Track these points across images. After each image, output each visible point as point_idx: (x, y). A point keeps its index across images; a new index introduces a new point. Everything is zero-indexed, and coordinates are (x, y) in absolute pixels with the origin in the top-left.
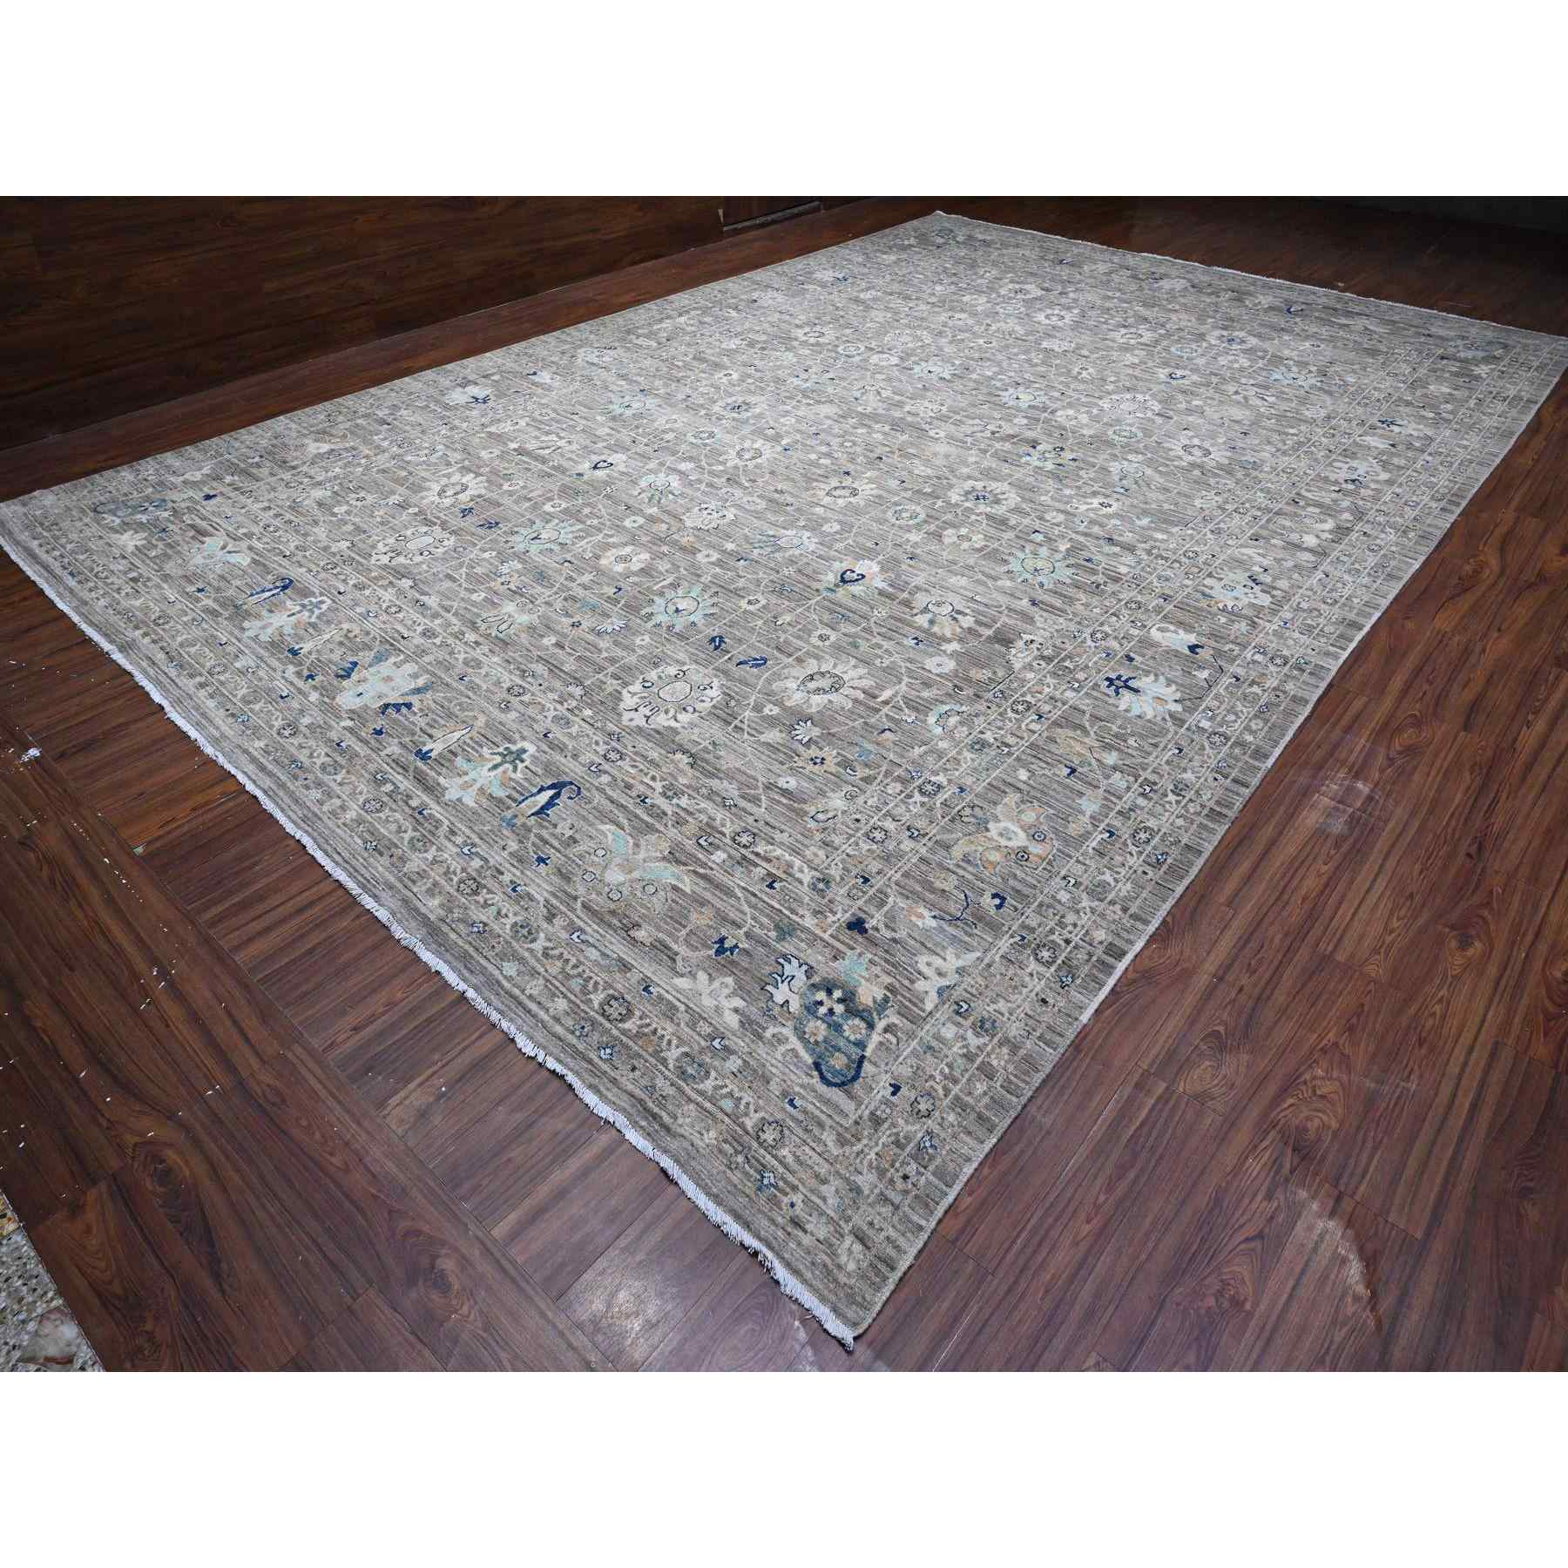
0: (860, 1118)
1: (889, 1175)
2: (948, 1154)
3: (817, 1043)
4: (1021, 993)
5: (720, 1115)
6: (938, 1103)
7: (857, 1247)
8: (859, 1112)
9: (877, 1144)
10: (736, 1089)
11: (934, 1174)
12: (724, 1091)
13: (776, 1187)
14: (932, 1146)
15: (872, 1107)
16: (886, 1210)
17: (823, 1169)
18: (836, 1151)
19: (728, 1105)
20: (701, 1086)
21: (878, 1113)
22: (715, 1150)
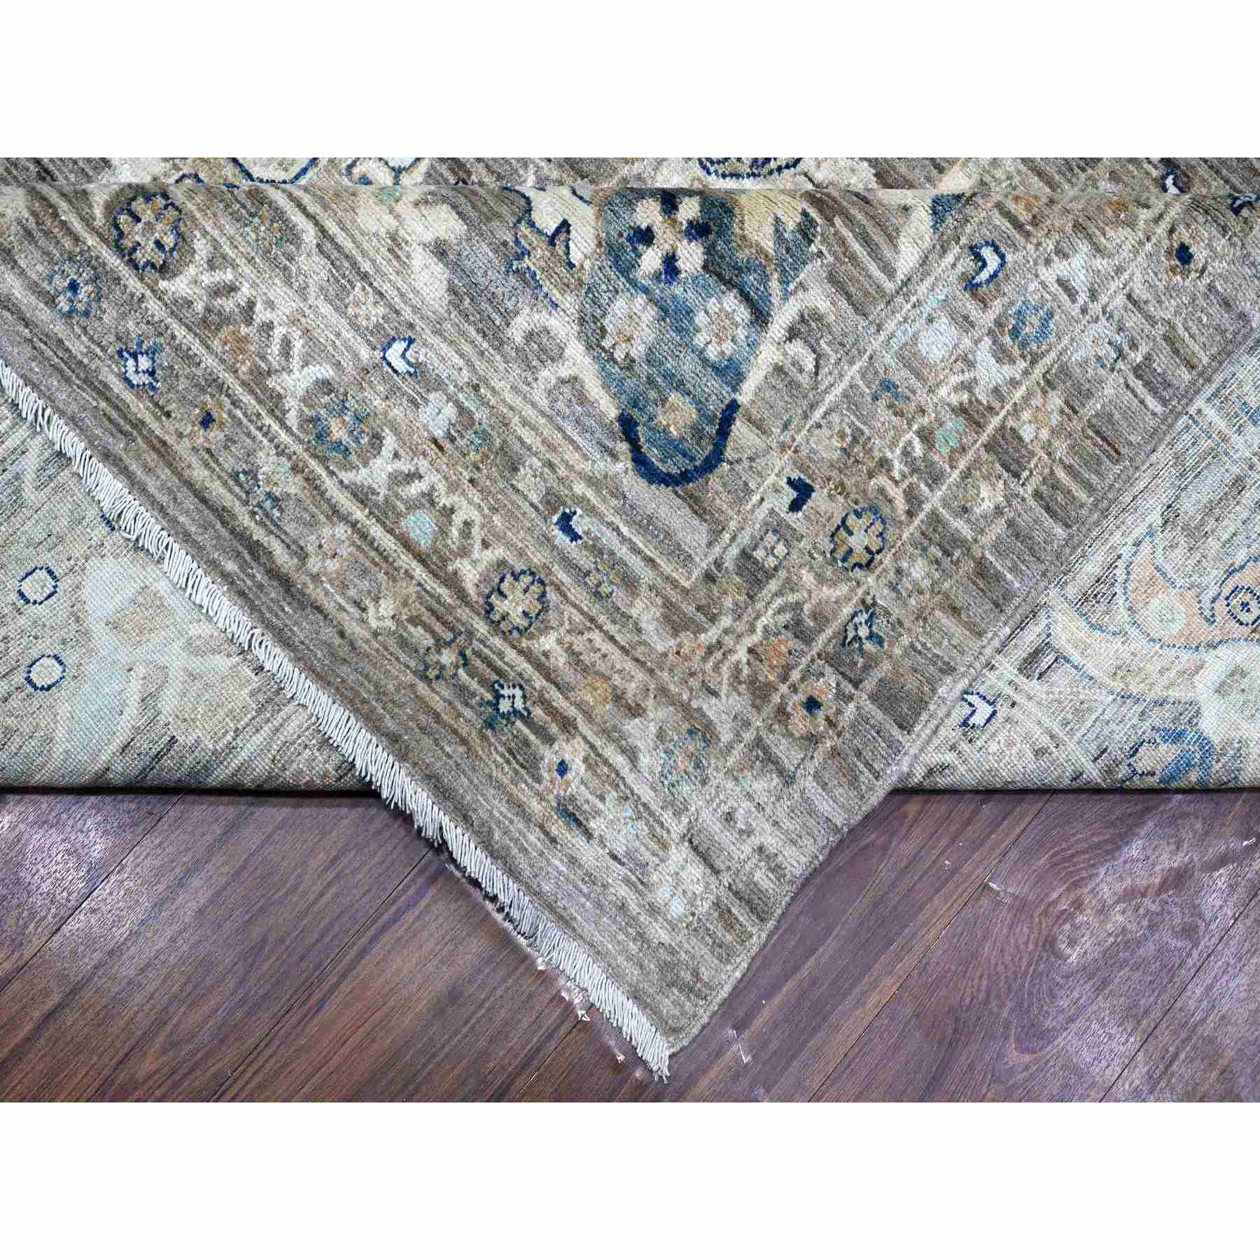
0: (718, 564)
1: (776, 699)
2: (906, 654)
3: (630, 363)
4: (1131, 224)
5: (405, 560)
6: (891, 533)
7: (695, 871)
8: (717, 550)
9: (752, 630)
10: (442, 487)
11: (874, 698)
12: (415, 489)
13: (527, 719)
14: (871, 636)
15: (745, 539)
16: (764, 785)
17: (634, 683)
18: (662, 643)
19: (420, 526)
20: (361, 476)
21: (759, 554)
22: (392, 643)
